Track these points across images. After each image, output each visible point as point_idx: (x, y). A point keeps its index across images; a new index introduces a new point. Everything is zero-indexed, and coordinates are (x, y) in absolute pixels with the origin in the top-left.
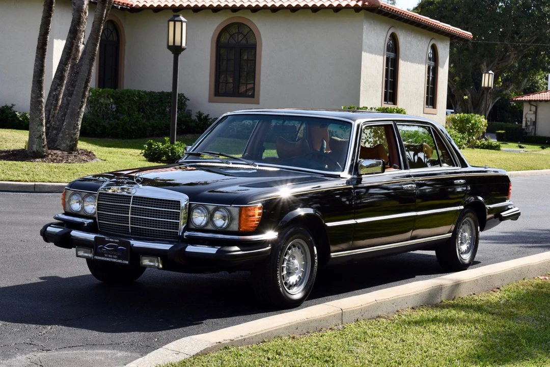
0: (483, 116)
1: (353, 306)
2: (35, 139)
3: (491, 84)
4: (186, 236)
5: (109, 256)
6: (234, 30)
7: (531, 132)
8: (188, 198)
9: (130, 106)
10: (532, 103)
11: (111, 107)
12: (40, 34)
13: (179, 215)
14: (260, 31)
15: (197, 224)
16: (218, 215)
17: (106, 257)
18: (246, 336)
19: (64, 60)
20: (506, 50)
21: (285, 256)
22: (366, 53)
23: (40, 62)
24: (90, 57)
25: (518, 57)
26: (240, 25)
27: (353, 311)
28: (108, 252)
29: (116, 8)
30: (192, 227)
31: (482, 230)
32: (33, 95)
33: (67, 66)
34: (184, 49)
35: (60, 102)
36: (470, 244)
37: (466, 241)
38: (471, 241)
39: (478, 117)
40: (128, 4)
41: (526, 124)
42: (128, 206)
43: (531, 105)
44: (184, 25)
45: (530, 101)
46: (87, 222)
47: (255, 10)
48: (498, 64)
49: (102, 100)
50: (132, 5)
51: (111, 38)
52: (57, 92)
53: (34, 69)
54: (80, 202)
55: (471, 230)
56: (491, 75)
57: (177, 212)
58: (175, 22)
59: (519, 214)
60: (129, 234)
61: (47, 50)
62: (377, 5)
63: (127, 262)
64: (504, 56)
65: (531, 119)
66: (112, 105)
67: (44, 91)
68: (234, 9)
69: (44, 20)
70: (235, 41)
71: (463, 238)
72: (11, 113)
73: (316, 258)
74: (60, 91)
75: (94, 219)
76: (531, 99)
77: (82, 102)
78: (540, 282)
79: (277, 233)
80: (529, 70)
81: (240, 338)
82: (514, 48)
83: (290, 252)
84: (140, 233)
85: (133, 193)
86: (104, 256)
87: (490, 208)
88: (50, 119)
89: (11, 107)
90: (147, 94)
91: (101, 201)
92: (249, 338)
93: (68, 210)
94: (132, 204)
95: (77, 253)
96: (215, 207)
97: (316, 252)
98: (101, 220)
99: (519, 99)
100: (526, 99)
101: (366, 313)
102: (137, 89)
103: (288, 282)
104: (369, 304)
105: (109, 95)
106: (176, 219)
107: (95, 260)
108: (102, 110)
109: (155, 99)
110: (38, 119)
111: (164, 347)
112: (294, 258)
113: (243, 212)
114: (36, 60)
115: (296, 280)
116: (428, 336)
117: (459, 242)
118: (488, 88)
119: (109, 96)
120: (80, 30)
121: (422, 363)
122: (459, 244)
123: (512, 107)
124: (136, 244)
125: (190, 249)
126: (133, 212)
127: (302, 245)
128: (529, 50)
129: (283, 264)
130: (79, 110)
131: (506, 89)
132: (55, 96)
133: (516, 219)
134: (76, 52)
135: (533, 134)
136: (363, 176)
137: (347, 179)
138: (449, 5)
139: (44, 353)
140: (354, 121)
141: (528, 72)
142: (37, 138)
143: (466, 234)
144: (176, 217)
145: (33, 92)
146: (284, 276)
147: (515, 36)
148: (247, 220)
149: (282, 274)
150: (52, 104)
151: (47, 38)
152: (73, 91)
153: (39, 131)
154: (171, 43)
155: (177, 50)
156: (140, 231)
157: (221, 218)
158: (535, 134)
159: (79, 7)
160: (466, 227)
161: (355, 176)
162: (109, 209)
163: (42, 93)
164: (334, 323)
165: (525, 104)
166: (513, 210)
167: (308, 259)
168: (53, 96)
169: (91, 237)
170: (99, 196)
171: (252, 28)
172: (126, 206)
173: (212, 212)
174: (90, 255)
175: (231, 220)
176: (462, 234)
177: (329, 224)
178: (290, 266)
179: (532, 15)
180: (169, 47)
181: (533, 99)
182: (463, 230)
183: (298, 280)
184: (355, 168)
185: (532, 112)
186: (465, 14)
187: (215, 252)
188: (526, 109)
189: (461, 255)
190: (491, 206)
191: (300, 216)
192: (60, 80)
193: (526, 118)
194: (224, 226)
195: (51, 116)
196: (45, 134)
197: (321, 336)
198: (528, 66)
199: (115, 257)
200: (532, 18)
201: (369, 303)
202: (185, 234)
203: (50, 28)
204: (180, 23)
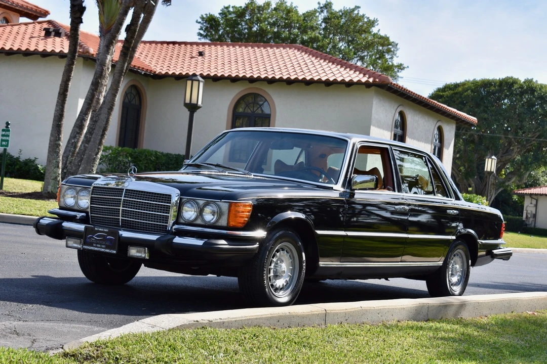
0: (485, 198)
1: (338, 309)
2: (51, 181)
3: (494, 169)
4: (174, 229)
5: (98, 245)
6: (250, 100)
7: (531, 224)
8: (179, 192)
9: (147, 165)
10: (533, 196)
11: (129, 166)
12: (63, 81)
13: (170, 208)
14: (275, 102)
15: (187, 219)
16: (208, 210)
17: (94, 247)
18: (225, 319)
19: (84, 110)
20: (510, 144)
21: (273, 258)
22: (374, 127)
23: (61, 107)
24: (109, 107)
25: (521, 151)
26: (256, 96)
27: (337, 314)
28: (97, 242)
29: (140, 74)
30: (182, 221)
31: (473, 265)
32: (52, 138)
33: (87, 116)
34: (200, 107)
35: (77, 150)
36: (461, 277)
37: (457, 272)
38: (462, 274)
39: (480, 198)
40: (151, 71)
41: (527, 216)
42: (120, 199)
43: (532, 198)
44: (201, 85)
45: (531, 195)
46: (79, 215)
47: (272, 81)
48: (502, 157)
49: (120, 159)
50: (155, 72)
51: (133, 102)
52: (76, 140)
53: (55, 113)
54: (74, 197)
55: (463, 263)
56: (493, 160)
57: (167, 206)
58: (192, 81)
59: (510, 254)
60: (119, 226)
61: (68, 96)
62: (387, 82)
63: (115, 252)
64: (507, 150)
65: (531, 211)
66: (130, 163)
67: (62, 135)
68: (252, 80)
69: (67, 67)
70: (251, 111)
71: (454, 269)
72: (33, 166)
73: (304, 264)
74: (78, 139)
75: (87, 213)
76: (532, 193)
77: (99, 149)
78: (528, 315)
79: (266, 233)
80: (531, 163)
81: (219, 321)
82: (517, 143)
83: (278, 254)
84: (130, 226)
85: (126, 186)
86: (92, 246)
87: (482, 243)
88: (67, 164)
89: (34, 161)
90: (164, 156)
91: (95, 194)
92: (228, 322)
93: (63, 205)
94: (125, 197)
95: (67, 244)
96: (205, 201)
97: (304, 259)
98: (93, 214)
99: (520, 192)
100: (527, 192)
101: (351, 318)
102: (154, 150)
103: (274, 284)
104: (354, 310)
105: (128, 153)
106: (166, 213)
107: (84, 249)
108: (120, 168)
109: (171, 160)
110: (54, 161)
111: (140, 321)
112: (282, 261)
113: (232, 208)
114: (57, 105)
115: (283, 284)
116: (410, 340)
117: (450, 273)
118: (491, 173)
119: (128, 155)
120: (102, 85)
121: (402, 358)
122: (450, 275)
123: (514, 202)
124: (125, 234)
125: (178, 240)
126: (124, 204)
127: (291, 250)
128: (532, 145)
129: (270, 265)
130: (95, 156)
131: (509, 181)
132: (74, 144)
133: (508, 259)
134: (97, 105)
135: (533, 226)
136: (356, 191)
137: (340, 192)
138: (457, 99)
139: (21, 323)
140: (350, 139)
141: (529, 166)
142: (53, 179)
143: (457, 266)
144: (167, 210)
145: (52, 135)
146: (271, 278)
147: (519, 131)
148: (236, 216)
149: (269, 276)
150: (70, 151)
151: (68, 84)
152: (90, 138)
153: (55, 173)
154: (188, 101)
155: (193, 108)
156: (130, 223)
157: (211, 213)
158: (535, 226)
159: (102, 61)
160: (457, 259)
161: (348, 191)
162: (102, 202)
163: (60, 136)
164: (317, 322)
165: (526, 197)
166: (506, 249)
167: (296, 266)
168: (72, 143)
169: (81, 227)
170: (93, 190)
171: (267, 99)
172: (118, 199)
173: (202, 207)
174: (79, 246)
175: (220, 214)
176: (453, 265)
177: (319, 232)
178: (278, 268)
179: (536, 112)
180: (186, 105)
181: (534, 193)
182: (454, 262)
183: (285, 284)
184: (348, 183)
185: (533, 205)
186: (472, 107)
187: (201, 244)
188: (527, 203)
189: (452, 287)
190: (483, 241)
191: (290, 219)
192: (80, 129)
193: (527, 211)
194: (212, 222)
195: (68, 162)
196: (60, 176)
197: (303, 330)
198: (530, 160)
199: (103, 246)
200: (536, 115)
201: (354, 308)
202: (174, 227)
203: (72, 75)
204: (197, 82)
